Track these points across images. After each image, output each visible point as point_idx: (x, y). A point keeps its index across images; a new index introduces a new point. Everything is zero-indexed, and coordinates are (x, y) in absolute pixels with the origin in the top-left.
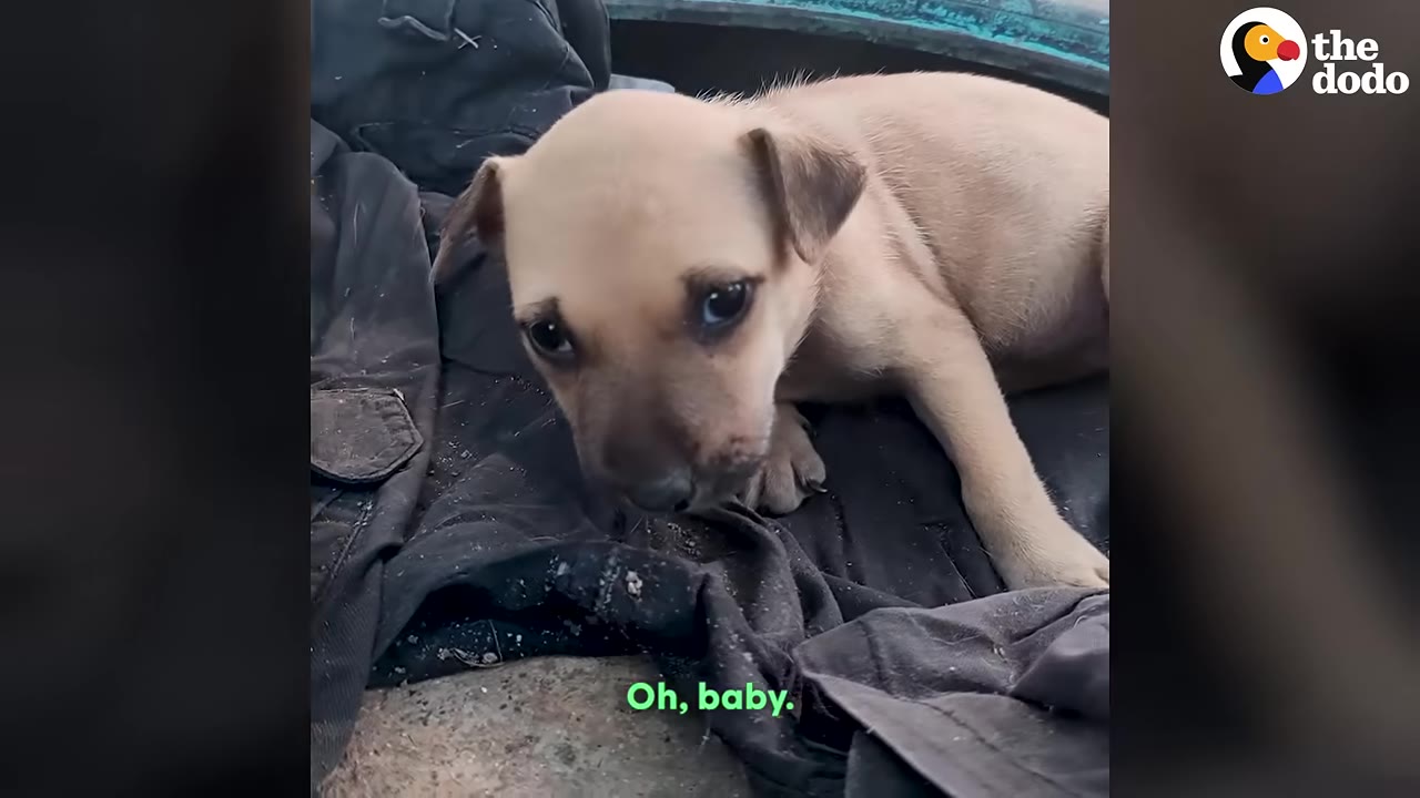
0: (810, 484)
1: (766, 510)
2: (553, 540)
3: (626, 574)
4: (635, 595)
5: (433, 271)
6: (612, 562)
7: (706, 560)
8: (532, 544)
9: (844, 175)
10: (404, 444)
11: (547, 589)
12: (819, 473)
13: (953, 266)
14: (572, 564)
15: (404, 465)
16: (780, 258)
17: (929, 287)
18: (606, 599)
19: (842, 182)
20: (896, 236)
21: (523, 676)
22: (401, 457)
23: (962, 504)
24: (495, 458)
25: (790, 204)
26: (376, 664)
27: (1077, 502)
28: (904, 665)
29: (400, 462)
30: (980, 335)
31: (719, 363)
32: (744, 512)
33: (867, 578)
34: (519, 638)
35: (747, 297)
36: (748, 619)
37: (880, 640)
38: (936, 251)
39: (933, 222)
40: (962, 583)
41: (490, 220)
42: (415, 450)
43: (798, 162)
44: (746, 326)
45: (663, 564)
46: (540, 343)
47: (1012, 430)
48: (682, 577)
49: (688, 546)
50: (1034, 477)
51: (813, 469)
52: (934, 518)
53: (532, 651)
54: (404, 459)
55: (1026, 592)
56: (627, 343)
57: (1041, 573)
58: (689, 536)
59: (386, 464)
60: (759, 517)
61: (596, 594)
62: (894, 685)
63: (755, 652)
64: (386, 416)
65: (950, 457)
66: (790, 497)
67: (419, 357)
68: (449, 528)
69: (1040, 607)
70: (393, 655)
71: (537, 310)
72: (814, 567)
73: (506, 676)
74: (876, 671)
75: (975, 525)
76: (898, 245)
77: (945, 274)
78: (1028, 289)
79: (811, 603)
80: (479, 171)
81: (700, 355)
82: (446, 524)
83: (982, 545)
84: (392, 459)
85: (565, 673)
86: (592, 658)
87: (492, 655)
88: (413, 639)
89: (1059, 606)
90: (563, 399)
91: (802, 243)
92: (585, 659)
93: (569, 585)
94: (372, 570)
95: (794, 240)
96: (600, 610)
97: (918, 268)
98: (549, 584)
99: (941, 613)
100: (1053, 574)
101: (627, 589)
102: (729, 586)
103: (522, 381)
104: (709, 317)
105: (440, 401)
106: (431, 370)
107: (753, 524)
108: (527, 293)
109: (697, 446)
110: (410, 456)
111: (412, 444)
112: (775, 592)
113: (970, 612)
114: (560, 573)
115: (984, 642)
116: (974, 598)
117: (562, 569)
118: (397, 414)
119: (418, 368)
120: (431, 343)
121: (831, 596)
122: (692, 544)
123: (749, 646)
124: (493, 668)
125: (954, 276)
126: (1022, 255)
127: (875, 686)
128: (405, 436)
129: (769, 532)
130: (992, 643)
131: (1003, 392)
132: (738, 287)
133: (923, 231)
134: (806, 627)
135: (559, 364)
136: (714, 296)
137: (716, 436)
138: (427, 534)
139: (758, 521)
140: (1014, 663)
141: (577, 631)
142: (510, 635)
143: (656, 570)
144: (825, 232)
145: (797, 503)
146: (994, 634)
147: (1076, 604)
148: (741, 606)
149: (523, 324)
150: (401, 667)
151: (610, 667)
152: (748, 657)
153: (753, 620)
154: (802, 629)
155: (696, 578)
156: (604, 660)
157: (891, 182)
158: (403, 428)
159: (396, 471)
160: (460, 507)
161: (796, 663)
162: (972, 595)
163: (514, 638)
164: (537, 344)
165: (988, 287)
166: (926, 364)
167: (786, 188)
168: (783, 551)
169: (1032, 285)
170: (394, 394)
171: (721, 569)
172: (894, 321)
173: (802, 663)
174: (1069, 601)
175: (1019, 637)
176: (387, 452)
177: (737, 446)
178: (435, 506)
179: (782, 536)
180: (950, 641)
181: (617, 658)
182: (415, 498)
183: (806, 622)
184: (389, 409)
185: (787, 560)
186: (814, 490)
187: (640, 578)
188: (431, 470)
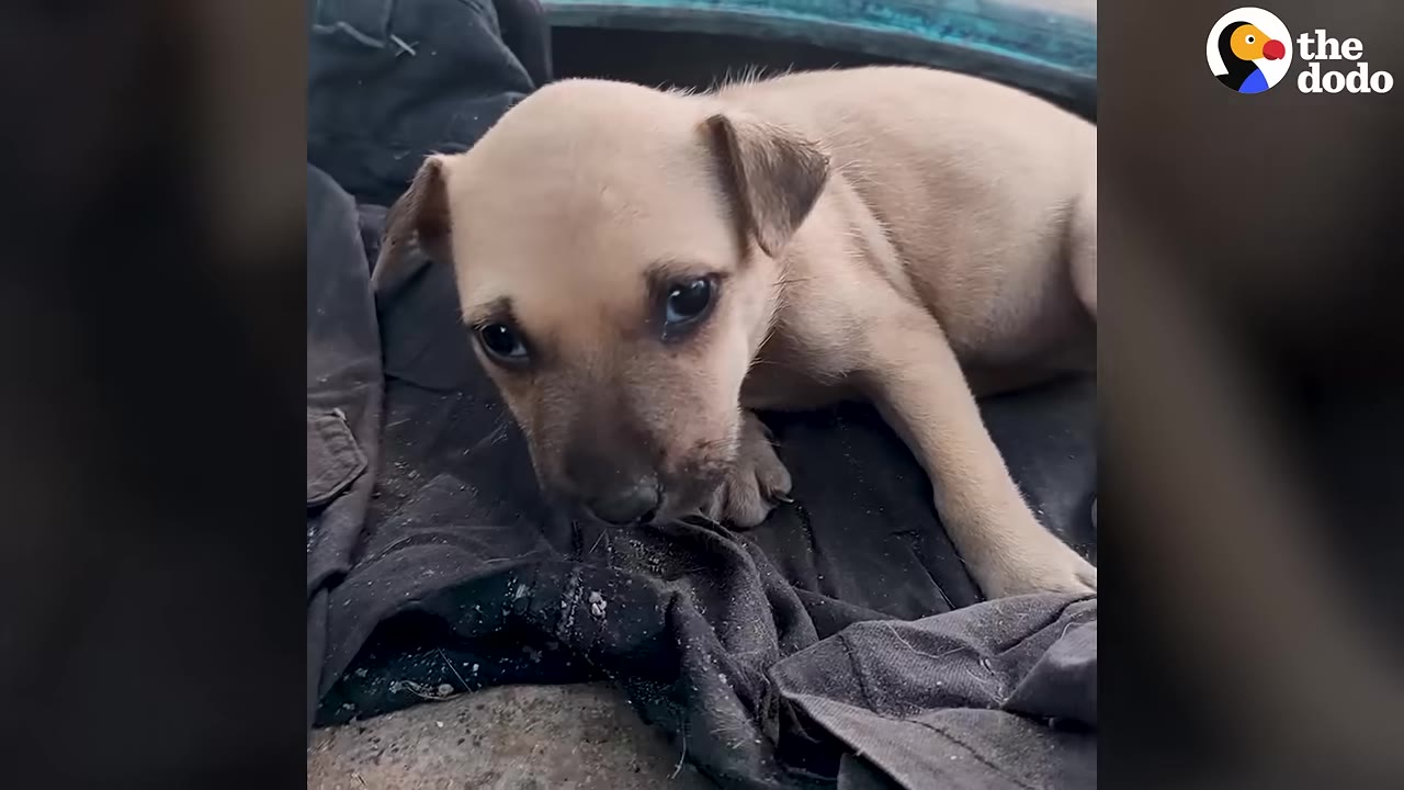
0: (776, 493)
1: (732, 524)
2: (506, 562)
3: (590, 595)
4: (599, 617)
5: (373, 283)
6: (573, 581)
7: (671, 577)
8: (485, 567)
9: (807, 164)
10: (347, 466)
11: (505, 613)
12: (783, 482)
13: (917, 264)
14: (532, 585)
15: (348, 488)
16: (744, 253)
17: (894, 286)
18: (568, 622)
19: (806, 171)
20: (859, 233)
21: (480, 707)
22: (344, 479)
23: (934, 512)
24: (443, 478)
25: (753, 195)
26: (322, 701)
27: (1051, 505)
28: (889, 682)
29: (343, 484)
30: (947, 336)
31: (683, 363)
32: (710, 525)
33: (840, 591)
34: (476, 667)
35: (711, 296)
36: (720, 638)
37: (861, 656)
38: (900, 248)
39: (894, 218)
40: (938, 593)
41: (434, 225)
42: (360, 471)
43: (759, 152)
44: (713, 324)
45: (630, 582)
46: (492, 347)
47: (985, 432)
48: (650, 596)
49: (651, 563)
50: (1009, 480)
51: (778, 479)
52: (905, 528)
53: (488, 680)
54: (349, 481)
55: (1009, 599)
56: (586, 344)
57: (1021, 581)
58: (652, 554)
59: (330, 487)
60: (726, 529)
61: (558, 615)
62: (879, 703)
63: (728, 673)
64: (327, 437)
65: (920, 462)
66: (755, 509)
67: (361, 375)
68: (398, 552)
69: (1024, 615)
70: (341, 691)
71: (488, 312)
72: (785, 583)
73: (462, 708)
74: (859, 688)
75: (949, 532)
76: (860, 240)
77: (909, 271)
78: (995, 288)
79: (783, 618)
80: (421, 170)
81: (663, 355)
82: (394, 548)
83: (957, 553)
84: (335, 482)
85: (526, 703)
86: (554, 687)
87: (447, 686)
88: (362, 673)
89: (1043, 614)
90: (518, 407)
91: (764, 234)
92: (548, 687)
93: (528, 609)
94: (316, 600)
95: (757, 234)
96: (563, 634)
97: (881, 265)
98: (507, 608)
99: (921, 625)
100: (1032, 581)
101: (591, 611)
102: (698, 604)
103: (470, 397)
104: (672, 315)
105: (384, 420)
106: (374, 388)
107: (721, 538)
108: (478, 292)
109: (663, 453)
110: (354, 477)
111: (357, 466)
112: (747, 609)
113: (950, 623)
114: (519, 595)
115: (970, 654)
116: (952, 609)
117: (521, 592)
118: (339, 434)
119: (361, 387)
120: (373, 360)
121: (804, 613)
122: (656, 561)
123: (723, 667)
124: (450, 700)
125: (917, 274)
126: (987, 252)
127: (860, 705)
128: (348, 456)
129: (739, 546)
130: (978, 655)
131: (973, 393)
132: (702, 283)
133: (887, 227)
134: (780, 646)
135: (513, 369)
136: (676, 293)
137: (684, 441)
138: (374, 560)
139: (724, 535)
140: (1000, 675)
141: (537, 657)
142: (465, 664)
143: (622, 589)
144: (788, 223)
145: (762, 516)
146: (978, 645)
147: (1062, 610)
148: (713, 625)
149: (473, 328)
150: (350, 703)
151: (573, 696)
152: (723, 678)
153: (724, 640)
154: (776, 648)
155: (663, 597)
156: (567, 688)
157: (851, 176)
158: (346, 448)
159: (340, 494)
160: (409, 530)
161: (773, 683)
162: (950, 606)
163: (471, 666)
164: (490, 350)
165: (952, 283)
166: (891, 366)
167: (748, 177)
168: (752, 564)
169: (999, 283)
170: (334, 415)
171: (688, 587)
172: (859, 322)
173: (779, 683)
174: (1053, 609)
175: (1004, 648)
176: (329, 475)
177: (705, 450)
178: (382, 529)
179: (749, 550)
180: (935, 654)
181: (581, 685)
182: (360, 522)
183: (780, 638)
184: (331, 430)
185: (758, 577)
186: (781, 501)
187: (604, 598)
188: (376, 493)
